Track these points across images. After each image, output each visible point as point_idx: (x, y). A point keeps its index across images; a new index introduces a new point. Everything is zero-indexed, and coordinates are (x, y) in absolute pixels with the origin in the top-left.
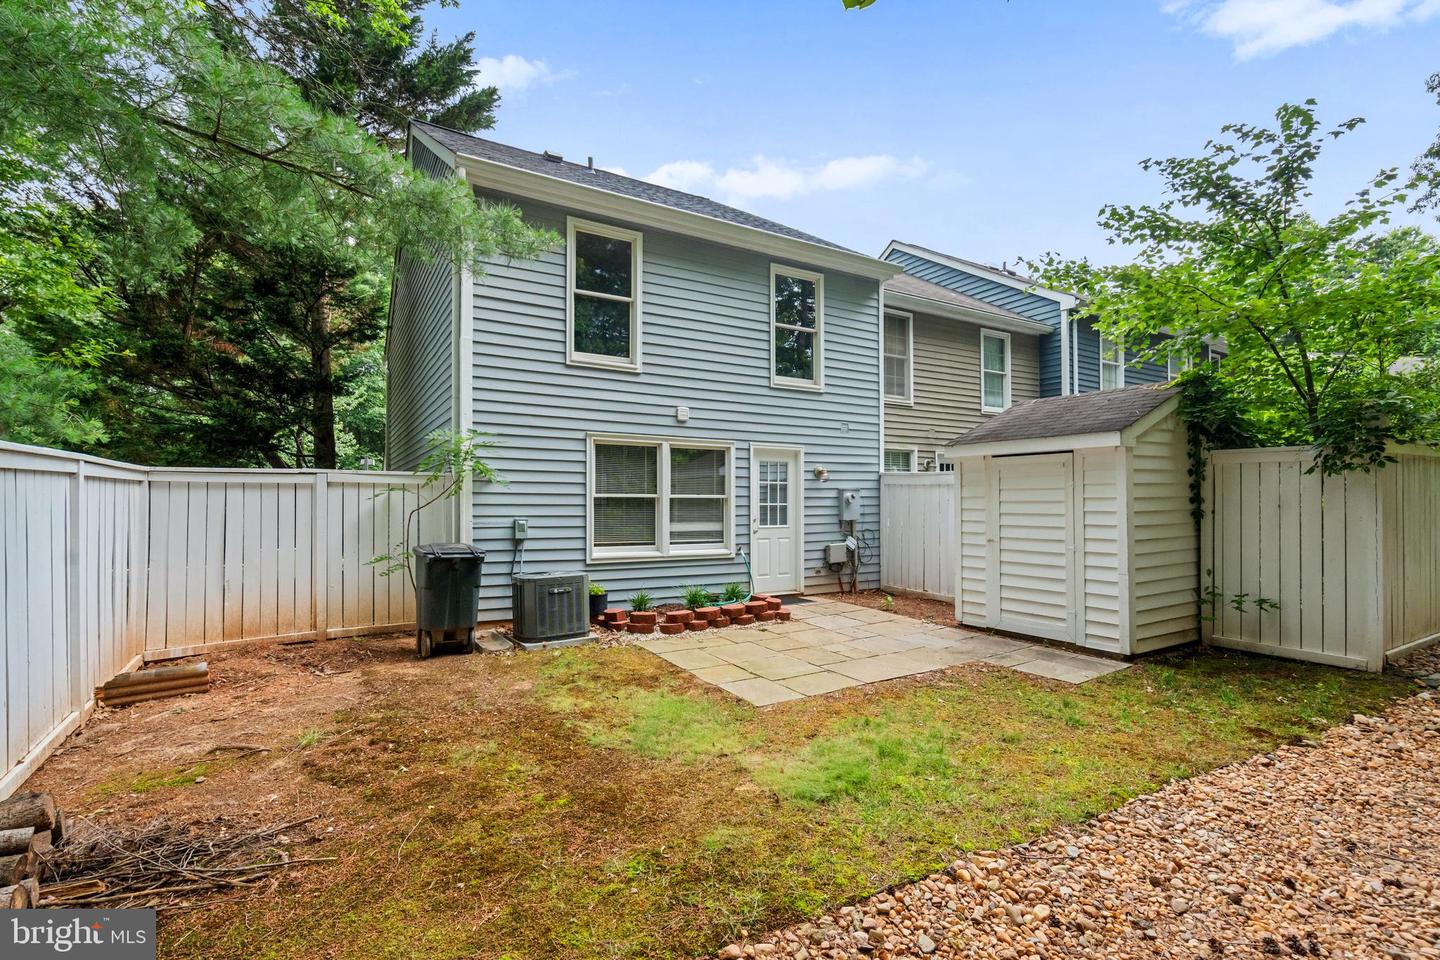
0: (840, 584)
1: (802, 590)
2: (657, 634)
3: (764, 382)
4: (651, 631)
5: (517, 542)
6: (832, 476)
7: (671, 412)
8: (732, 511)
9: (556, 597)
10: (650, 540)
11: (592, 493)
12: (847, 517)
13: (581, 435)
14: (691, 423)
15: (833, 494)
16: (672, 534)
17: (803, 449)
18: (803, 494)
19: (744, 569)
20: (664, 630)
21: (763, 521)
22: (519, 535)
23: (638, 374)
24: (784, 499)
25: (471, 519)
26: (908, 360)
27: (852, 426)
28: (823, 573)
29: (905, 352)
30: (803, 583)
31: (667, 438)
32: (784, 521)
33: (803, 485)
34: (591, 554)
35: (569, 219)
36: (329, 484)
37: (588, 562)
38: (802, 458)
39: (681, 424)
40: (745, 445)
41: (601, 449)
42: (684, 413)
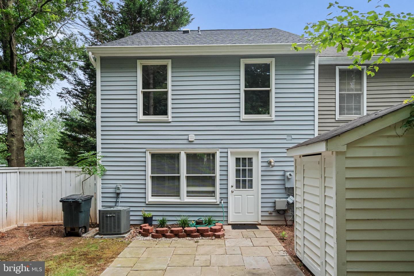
0: (286, 221)
1: (260, 222)
2: (149, 238)
3: (237, 119)
4: (147, 236)
5: (118, 194)
6: (276, 164)
7: (186, 137)
8: (218, 182)
9: (109, 218)
10: (177, 194)
11: (149, 174)
12: (288, 185)
13: (144, 150)
14: (196, 142)
15: (282, 173)
16: (188, 192)
17: (260, 151)
18: (260, 173)
19: (225, 210)
20: (153, 236)
21: (238, 187)
22: (118, 191)
23: (170, 122)
24: (251, 175)
25: (101, 185)
26: (363, 94)
27: (293, 137)
28: (274, 214)
29: (361, 89)
30: (260, 218)
31: (183, 149)
32: (251, 187)
33: (260, 169)
34: (148, 200)
35: (138, 61)
36: (66, 171)
37: (147, 203)
38: (260, 155)
39: (191, 142)
40: (225, 150)
41: (153, 156)
42: (192, 137)
